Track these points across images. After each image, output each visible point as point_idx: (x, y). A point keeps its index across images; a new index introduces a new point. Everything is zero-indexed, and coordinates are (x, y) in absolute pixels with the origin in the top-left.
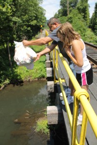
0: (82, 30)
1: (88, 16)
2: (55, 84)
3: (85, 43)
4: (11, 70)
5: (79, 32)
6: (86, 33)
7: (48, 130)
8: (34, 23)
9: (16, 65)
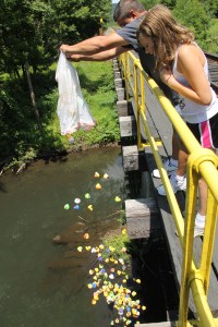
0: (198, 23)
2: (139, 152)
3: (208, 56)
4: (39, 129)
5: (193, 29)
6: (208, 32)
7: (127, 257)
8: (82, 12)
9: (49, 117)
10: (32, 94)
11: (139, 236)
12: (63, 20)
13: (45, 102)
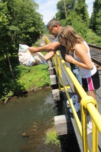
0: (82, 31)
1: (87, 16)
2: (60, 92)
4: (14, 82)
5: (80, 34)
6: (88, 34)
7: (58, 141)
8: (32, 29)
9: (19, 76)
10: (10, 66)
11: (62, 134)
12: (23, 33)
13: (17, 70)
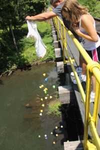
2: (64, 65)
3: (95, 19)
4: (18, 55)
5: (88, 6)
6: (95, 8)
7: (59, 113)
9: (22, 49)
10: (14, 39)
11: (65, 103)
12: (27, 4)
13: (20, 43)
